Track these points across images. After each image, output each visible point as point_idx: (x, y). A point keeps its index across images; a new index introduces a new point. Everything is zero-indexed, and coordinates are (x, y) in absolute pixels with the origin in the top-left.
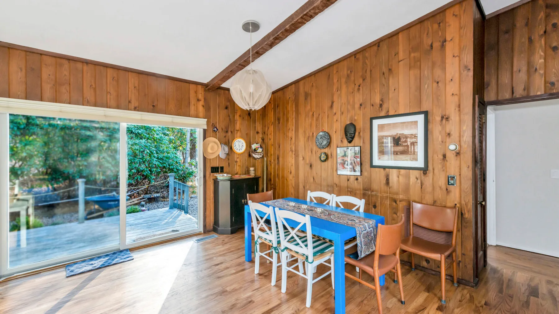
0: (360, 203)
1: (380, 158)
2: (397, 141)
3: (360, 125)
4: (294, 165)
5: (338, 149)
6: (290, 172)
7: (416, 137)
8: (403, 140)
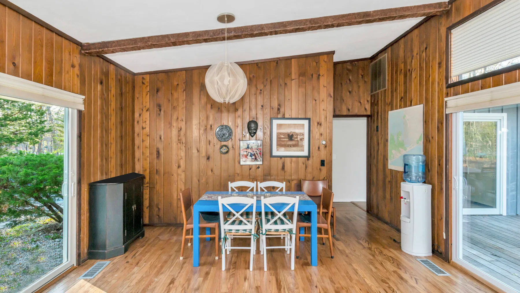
0: (282, 185)
1: (278, 150)
2: (291, 137)
4: (184, 158)
5: (241, 142)
6: (179, 167)
7: (303, 135)
8: (295, 136)
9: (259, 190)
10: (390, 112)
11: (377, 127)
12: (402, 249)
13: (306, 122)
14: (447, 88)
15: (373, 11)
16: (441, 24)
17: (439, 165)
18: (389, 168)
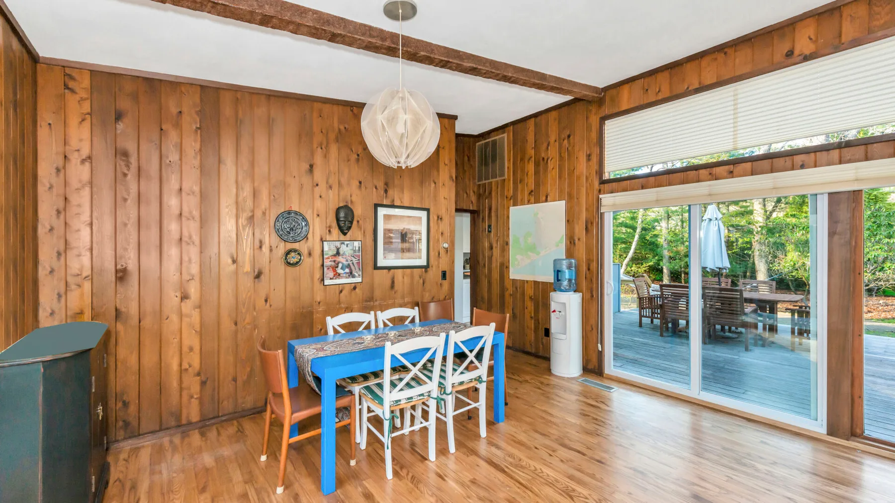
0: (414, 313)
1: (385, 257)
2: (404, 236)
3: (358, 211)
4: (197, 278)
5: (325, 243)
6: (185, 297)
7: (420, 233)
8: (409, 236)
9: (381, 325)
10: (512, 208)
11: (490, 226)
12: (552, 371)
13: (423, 214)
14: (601, 183)
15: (549, 75)
16: (591, 111)
17: (589, 269)
18: (511, 277)
